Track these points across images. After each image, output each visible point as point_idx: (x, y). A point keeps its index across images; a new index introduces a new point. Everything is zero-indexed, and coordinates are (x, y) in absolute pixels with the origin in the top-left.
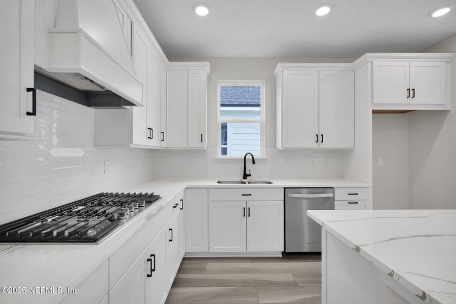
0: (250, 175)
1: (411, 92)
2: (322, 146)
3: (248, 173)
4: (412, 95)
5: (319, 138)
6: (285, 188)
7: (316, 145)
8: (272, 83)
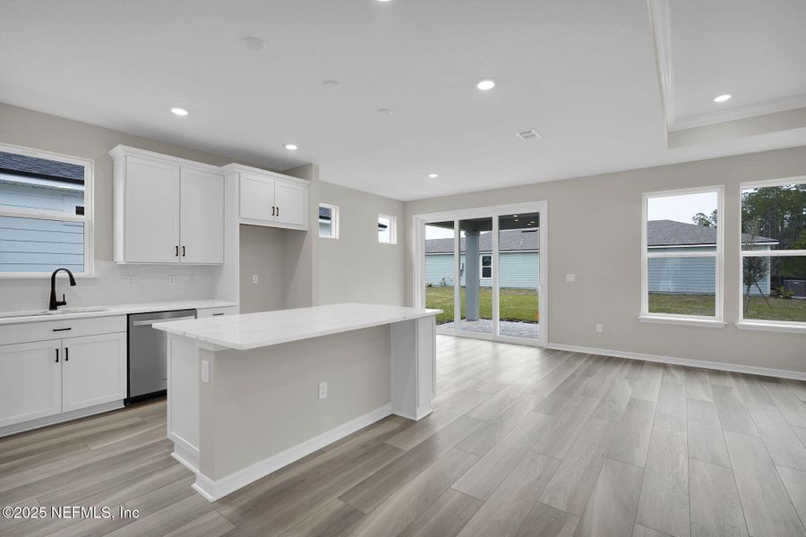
0: (64, 303)
1: (275, 211)
2: (183, 260)
4: (276, 213)
5: (180, 251)
6: (128, 315)
7: (176, 260)
8: (108, 169)
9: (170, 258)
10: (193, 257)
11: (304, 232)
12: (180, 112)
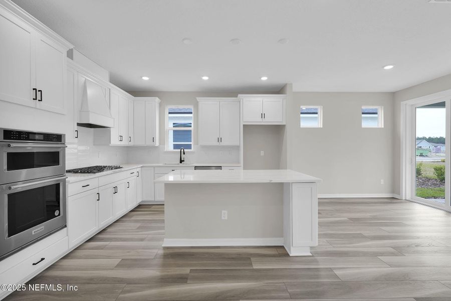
0: (184, 161)
1: (263, 116)
2: (221, 144)
3: (182, 159)
5: (219, 140)
6: (195, 167)
7: (218, 144)
9: (216, 143)
10: (225, 143)
11: (284, 126)
12: (205, 78)
